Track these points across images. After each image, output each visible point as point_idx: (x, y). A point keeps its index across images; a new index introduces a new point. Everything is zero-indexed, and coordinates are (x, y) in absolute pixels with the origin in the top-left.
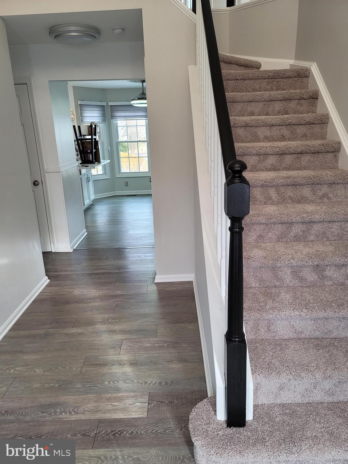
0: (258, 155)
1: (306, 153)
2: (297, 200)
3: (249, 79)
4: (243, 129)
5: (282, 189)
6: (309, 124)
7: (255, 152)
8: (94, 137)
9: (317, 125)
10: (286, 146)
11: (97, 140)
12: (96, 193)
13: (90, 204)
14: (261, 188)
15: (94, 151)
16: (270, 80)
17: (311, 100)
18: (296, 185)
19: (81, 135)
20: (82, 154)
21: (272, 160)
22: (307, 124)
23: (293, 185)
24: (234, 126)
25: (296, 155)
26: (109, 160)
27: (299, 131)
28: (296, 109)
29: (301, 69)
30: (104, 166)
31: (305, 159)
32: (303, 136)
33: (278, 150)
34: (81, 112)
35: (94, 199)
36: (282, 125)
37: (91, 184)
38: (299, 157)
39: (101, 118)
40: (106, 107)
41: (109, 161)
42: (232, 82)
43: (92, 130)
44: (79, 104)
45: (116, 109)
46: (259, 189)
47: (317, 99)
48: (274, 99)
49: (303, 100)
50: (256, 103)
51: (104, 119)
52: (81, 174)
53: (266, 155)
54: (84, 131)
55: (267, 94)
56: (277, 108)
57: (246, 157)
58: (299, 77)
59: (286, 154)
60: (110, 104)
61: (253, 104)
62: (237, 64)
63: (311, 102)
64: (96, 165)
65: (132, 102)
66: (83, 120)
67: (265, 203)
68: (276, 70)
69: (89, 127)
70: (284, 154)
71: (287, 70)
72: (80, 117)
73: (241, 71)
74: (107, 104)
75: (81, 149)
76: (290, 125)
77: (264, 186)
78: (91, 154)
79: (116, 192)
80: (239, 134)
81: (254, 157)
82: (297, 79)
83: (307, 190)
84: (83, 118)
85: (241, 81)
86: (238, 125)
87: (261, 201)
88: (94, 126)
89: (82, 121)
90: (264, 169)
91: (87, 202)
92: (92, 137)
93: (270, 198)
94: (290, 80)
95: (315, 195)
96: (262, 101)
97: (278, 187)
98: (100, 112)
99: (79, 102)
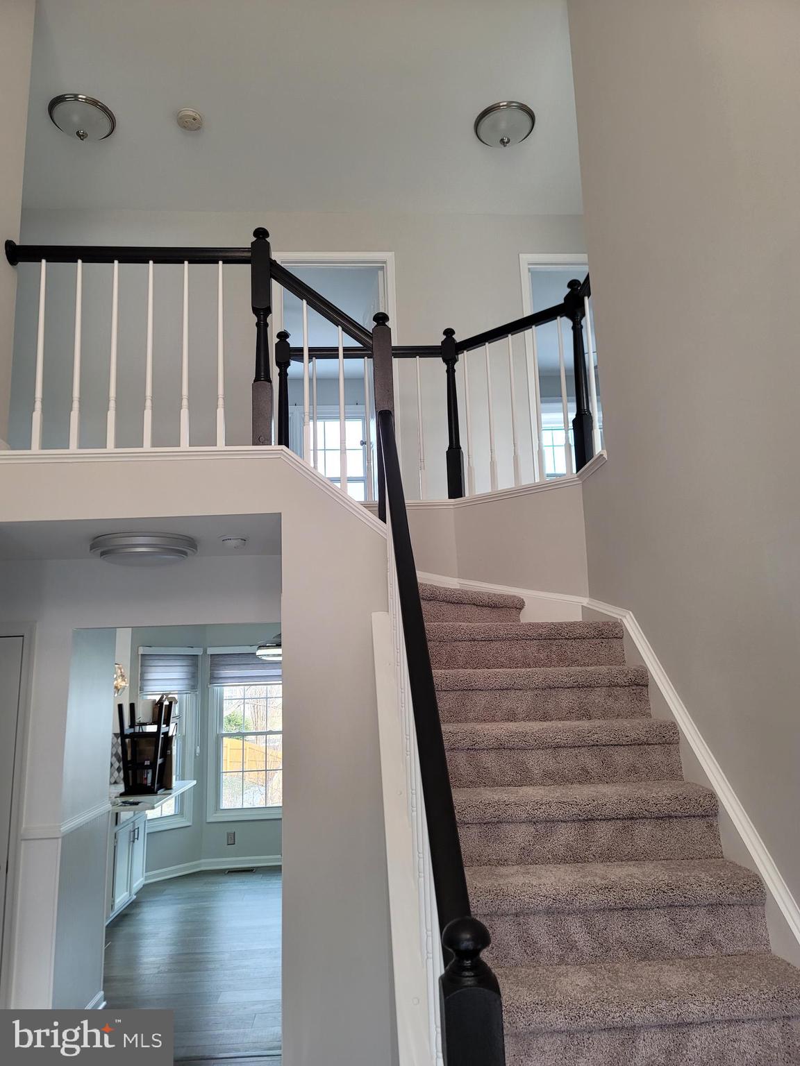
0: (533, 822)
1: (642, 818)
2: (638, 949)
3: (498, 639)
4: (493, 754)
5: (599, 920)
6: (639, 745)
7: (524, 816)
8: (164, 728)
9: (656, 747)
10: (594, 801)
11: (170, 734)
12: (149, 867)
13: (130, 902)
14: (545, 917)
15: (160, 761)
16: (543, 642)
17: (634, 688)
18: (630, 909)
19: (132, 725)
20: (130, 772)
21: (565, 835)
22: (634, 744)
23: (623, 909)
24: (474, 747)
25: (619, 823)
26: (194, 779)
27: (617, 758)
28: (605, 706)
29: (604, 624)
30: (181, 799)
31: (644, 831)
32: (628, 770)
33: (575, 810)
34: (141, 671)
35: (144, 886)
36: (579, 747)
37: (140, 846)
38: (628, 826)
39: (186, 682)
40: (200, 658)
41: (195, 782)
42: (464, 644)
43: (162, 712)
44: (140, 653)
45: (223, 663)
46: (543, 919)
47: (647, 686)
48: (556, 684)
49: (618, 688)
50: (519, 693)
51: (193, 684)
52: (116, 824)
53: (551, 821)
54: (143, 714)
55: (539, 674)
56: (564, 704)
57: (505, 827)
58: (603, 638)
59: (597, 819)
60: (211, 651)
61: (512, 694)
62: (474, 604)
63: (635, 691)
64: (158, 797)
65: (259, 652)
66: (145, 688)
67: (562, 960)
68: (552, 624)
69: (157, 704)
70: (592, 820)
71: (574, 623)
72: (139, 682)
73: (482, 624)
74: (205, 652)
75: (129, 758)
76: (597, 745)
77: (553, 913)
78: (150, 772)
79: (203, 861)
80: (486, 766)
81: (524, 826)
82: (599, 640)
83: (660, 921)
84: (146, 683)
85: (483, 643)
86: (482, 746)
87: (550, 955)
88: (166, 703)
89: (141, 689)
90: (550, 857)
91: (122, 898)
92: (159, 729)
93: (572, 947)
94: (586, 642)
95: (681, 935)
96: (532, 689)
97: (587, 914)
98: (185, 669)
99: (141, 651)
